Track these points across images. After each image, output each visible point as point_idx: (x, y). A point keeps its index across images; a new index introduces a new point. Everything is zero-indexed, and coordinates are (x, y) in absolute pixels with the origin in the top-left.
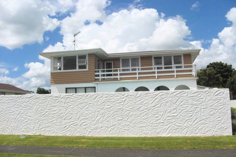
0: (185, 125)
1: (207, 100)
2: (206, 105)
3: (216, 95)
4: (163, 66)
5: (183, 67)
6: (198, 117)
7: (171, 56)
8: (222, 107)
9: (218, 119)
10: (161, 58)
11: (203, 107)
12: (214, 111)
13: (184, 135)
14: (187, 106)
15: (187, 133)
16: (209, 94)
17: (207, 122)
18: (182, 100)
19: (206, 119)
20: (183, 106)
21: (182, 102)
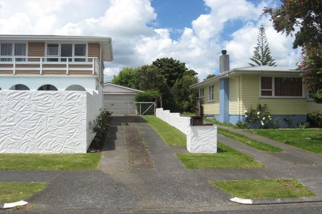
0: (25, 138)
1: (56, 106)
2: (54, 112)
3: (68, 100)
4: (60, 58)
5: (87, 60)
6: (43, 127)
7: (71, 45)
8: (75, 115)
9: (69, 132)
10: (57, 45)
11: (50, 114)
12: (64, 120)
13: (22, 152)
14: (29, 112)
15: (26, 149)
16: (59, 98)
17: (53, 135)
18: (22, 104)
19: (54, 130)
20: (23, 112)
21: (22, 107)
